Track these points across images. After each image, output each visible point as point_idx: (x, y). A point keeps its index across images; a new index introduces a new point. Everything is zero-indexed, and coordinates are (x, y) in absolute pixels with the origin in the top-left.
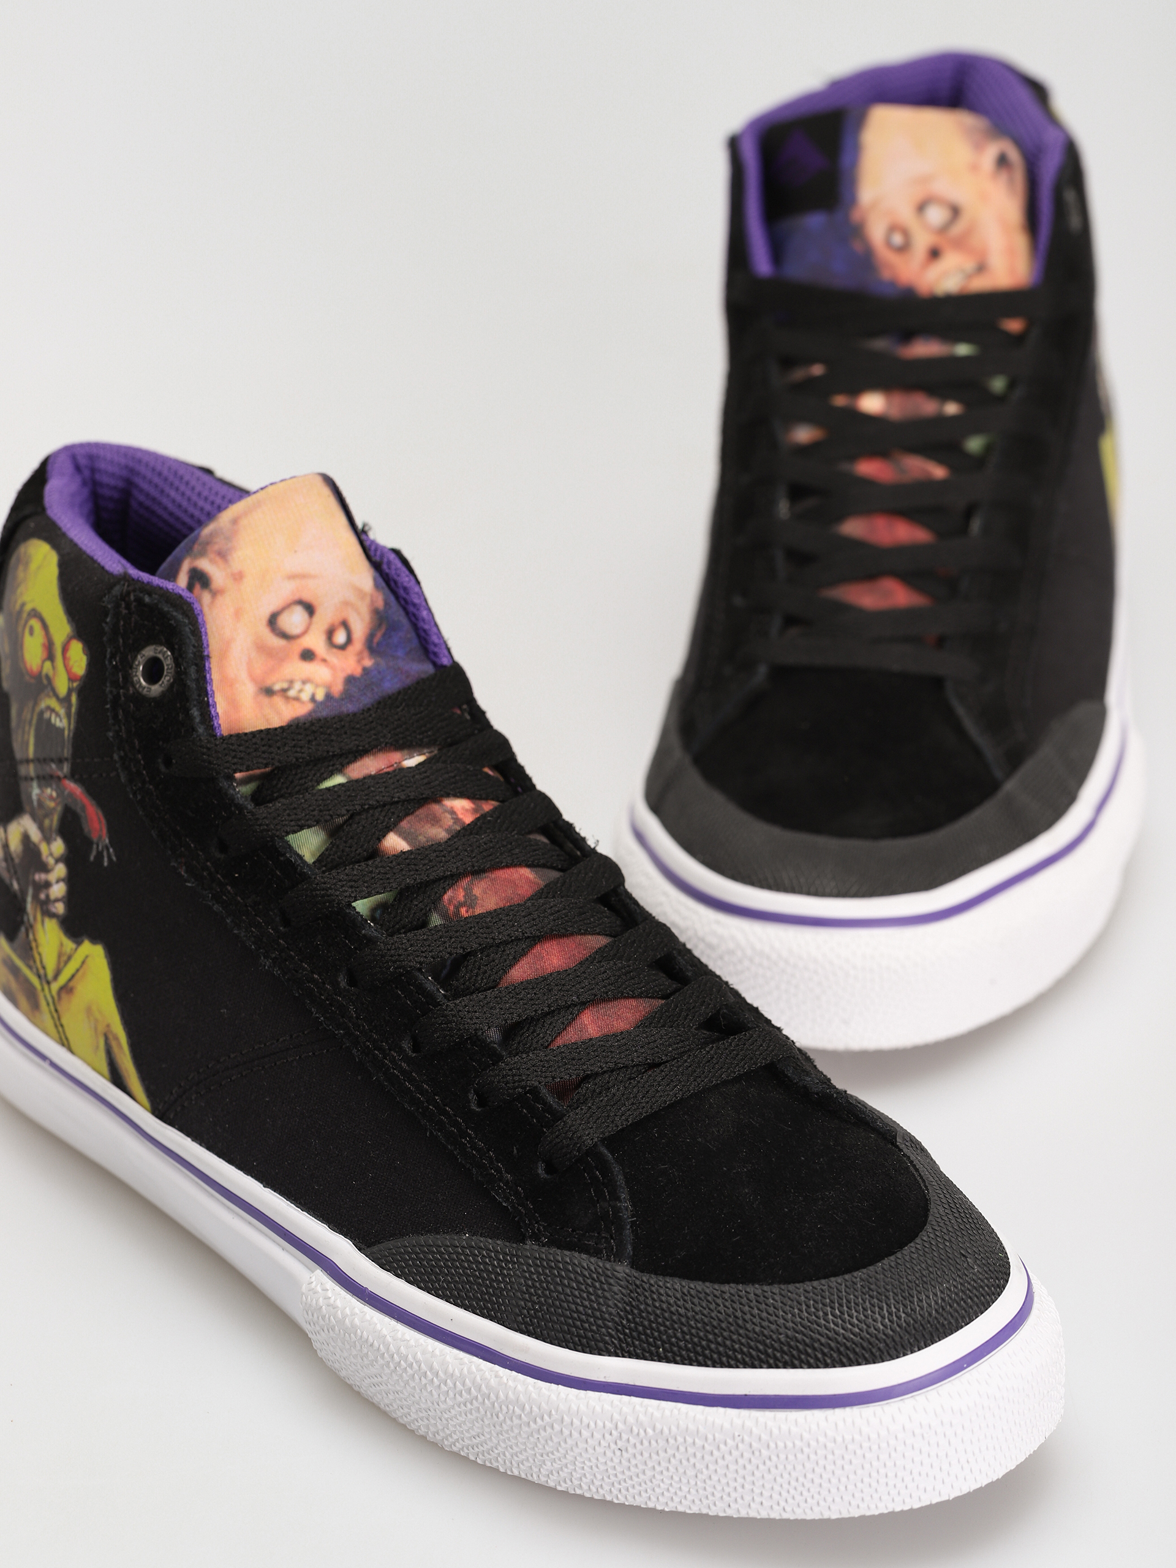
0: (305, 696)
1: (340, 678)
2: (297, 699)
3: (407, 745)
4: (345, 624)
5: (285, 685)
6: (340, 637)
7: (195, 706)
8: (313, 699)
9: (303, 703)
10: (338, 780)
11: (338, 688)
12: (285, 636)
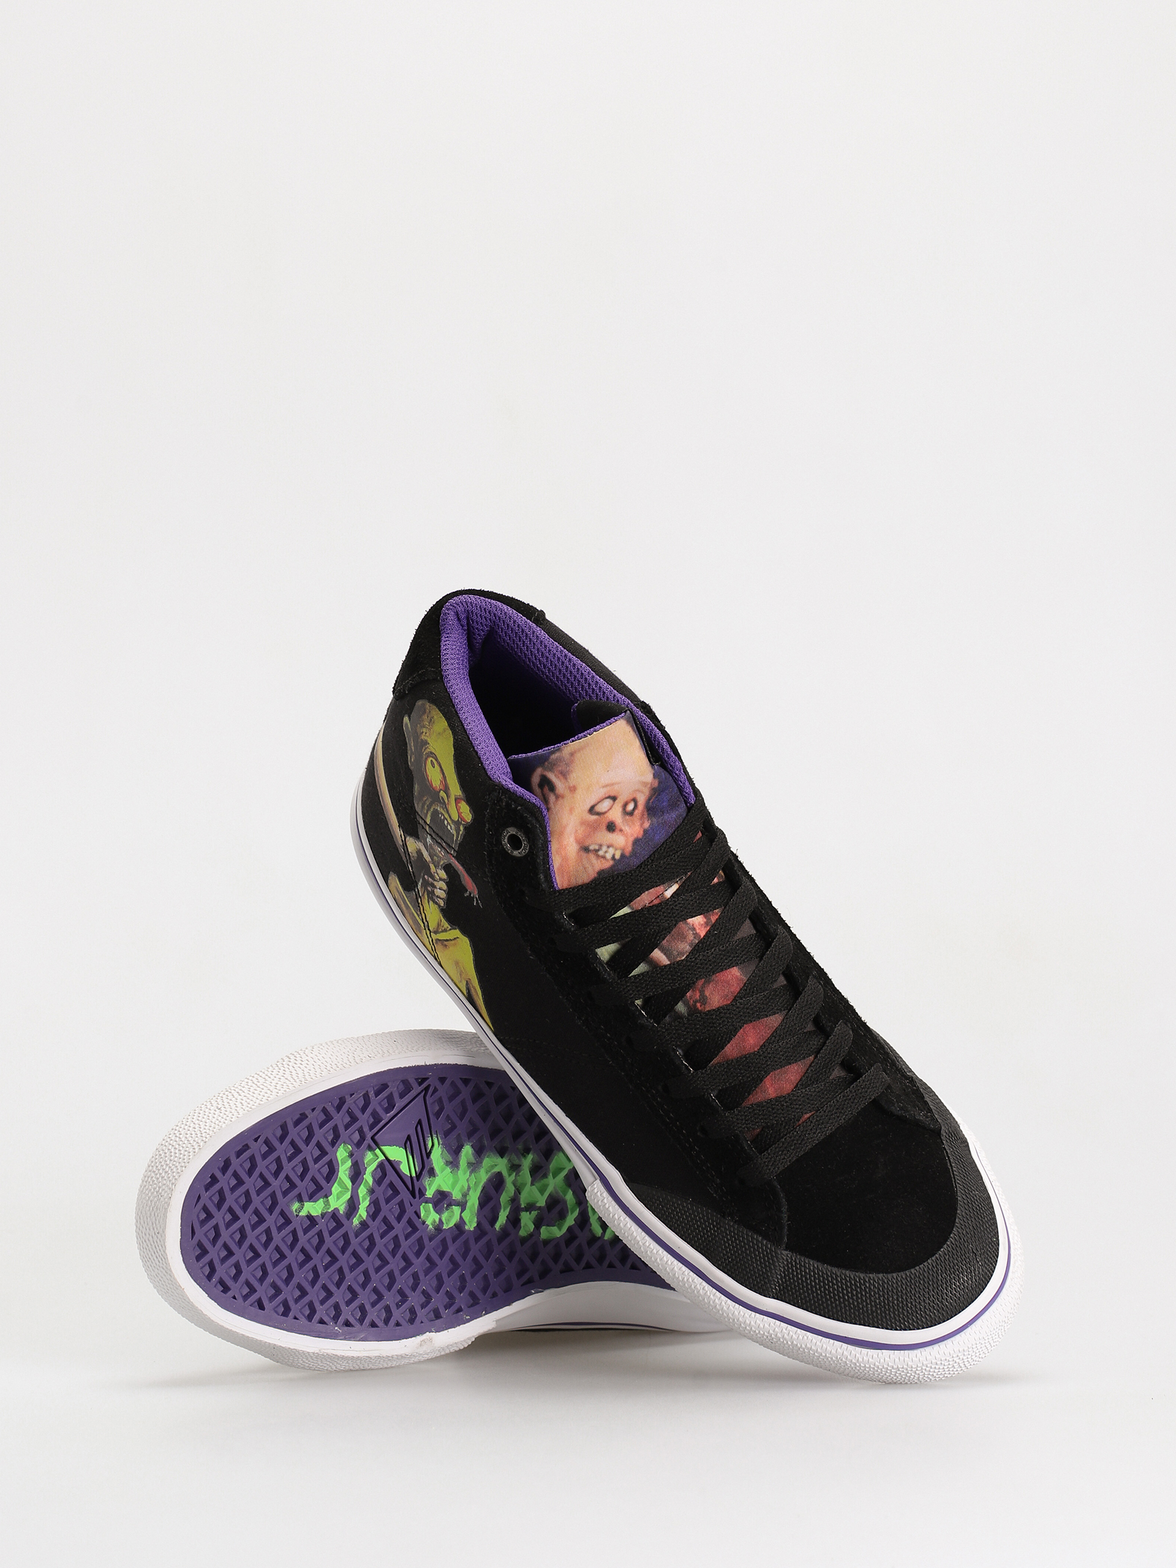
0: (609, 856)
1: (631, 839)
2: (604, 857)
3: (666, 880)
4: (635, 800)
5: (597, 847)
6: (630, 807)
7: (541, 873)
8: (613, 858)
9: (608, 860)
10: (626, 910)
11: (629, 849)
12: (598, 814)
